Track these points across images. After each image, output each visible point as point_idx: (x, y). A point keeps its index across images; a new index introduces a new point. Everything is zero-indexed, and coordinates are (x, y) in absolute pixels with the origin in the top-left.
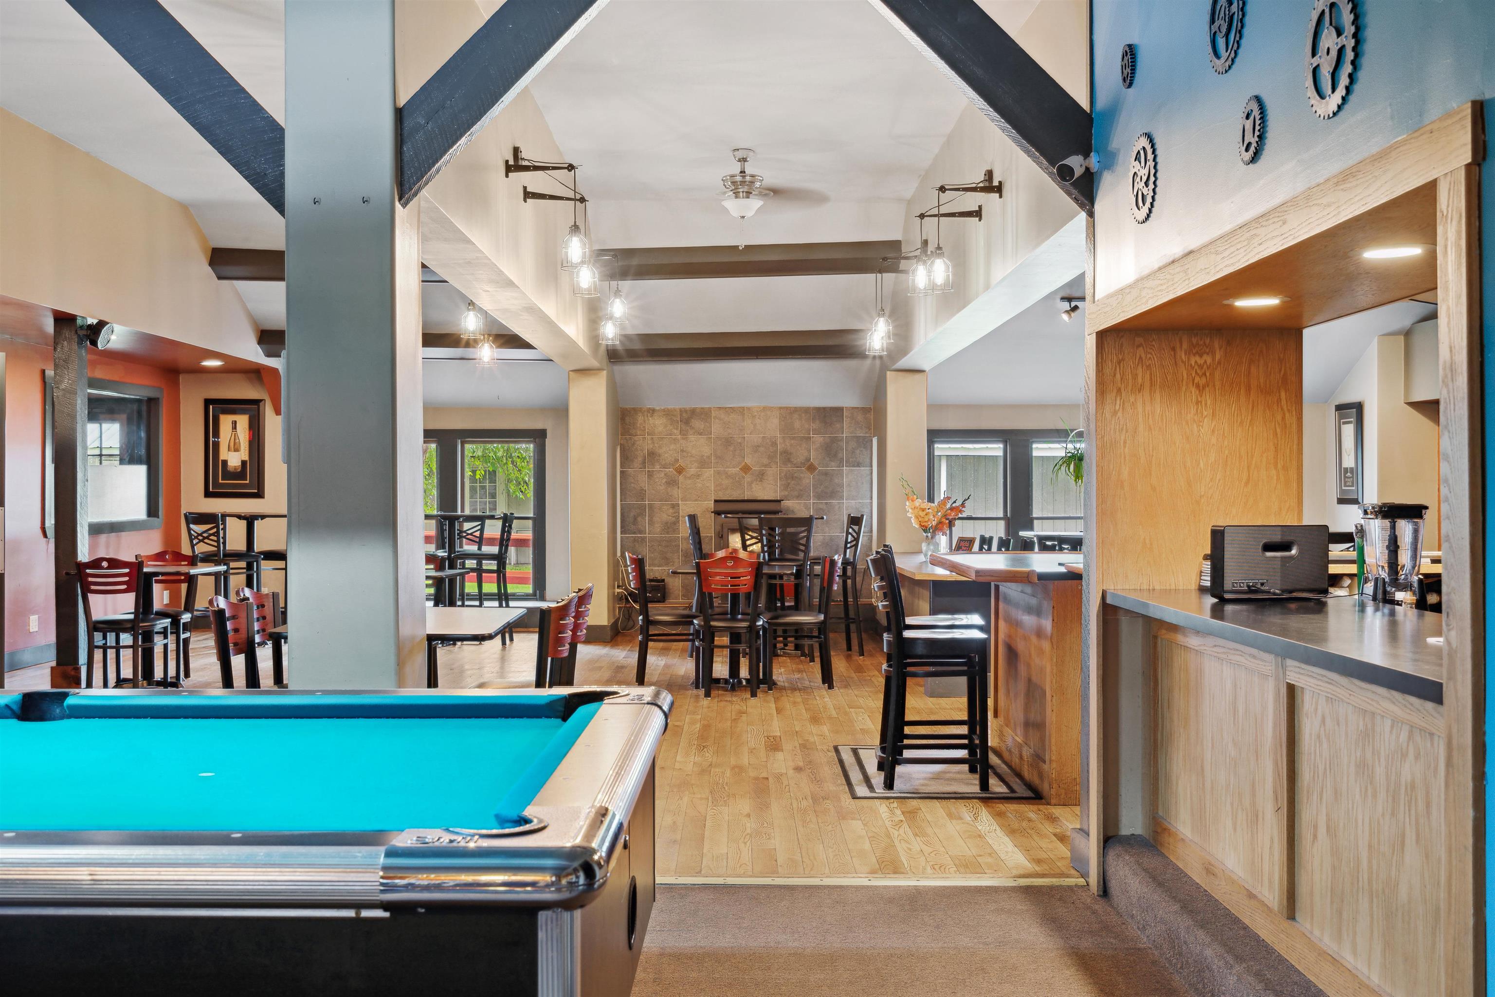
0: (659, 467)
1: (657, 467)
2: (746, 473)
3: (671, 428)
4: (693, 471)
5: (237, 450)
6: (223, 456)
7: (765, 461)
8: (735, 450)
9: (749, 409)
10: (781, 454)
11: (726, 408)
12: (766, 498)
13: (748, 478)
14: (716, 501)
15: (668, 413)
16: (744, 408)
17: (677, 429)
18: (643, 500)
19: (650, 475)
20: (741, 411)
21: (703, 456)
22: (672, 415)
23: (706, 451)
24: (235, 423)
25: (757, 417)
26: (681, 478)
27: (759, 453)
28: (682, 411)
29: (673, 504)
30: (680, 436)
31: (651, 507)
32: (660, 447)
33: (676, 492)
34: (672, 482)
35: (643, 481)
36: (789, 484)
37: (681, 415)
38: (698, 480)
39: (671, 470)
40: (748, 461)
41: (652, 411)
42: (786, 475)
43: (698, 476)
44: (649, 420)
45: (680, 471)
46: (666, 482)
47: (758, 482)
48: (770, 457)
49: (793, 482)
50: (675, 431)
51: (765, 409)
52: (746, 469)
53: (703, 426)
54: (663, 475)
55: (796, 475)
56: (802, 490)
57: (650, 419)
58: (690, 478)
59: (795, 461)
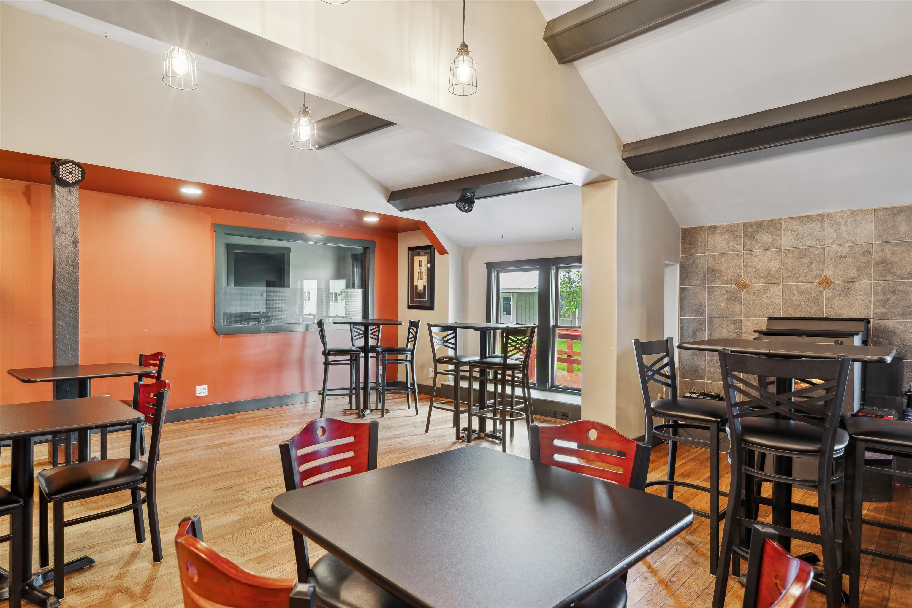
0: (719, 283)
1: (718, 284)
2: (825, 288)
3: (734, 243)
4: (758, 287)
5: (422, 279)
6: (415, 284)
7: (853, 273)
8: (811, 263)
9: (831, 215)
10: (877, 264)
11: (800, 218)
12: (853, 316)
13: (828, 293)
14: (770, 318)
15: (730, 229)
16: (823, 215)
17: (740, 244)
18: (702, 314)
19: (711, 291)
20: (822, 218)
21: (770, 271)
22: (736, 231)
23: (775, 265)
24: (421, 261)
25: (842, 223)
26: (744, 294)
27: (845, 265)
28: (746, 225)
29: (734, 320)
30: (743, 251)
31: (711, 322)
32: (722, 264)
33: (737, 308)
34: (734, 298)
35: (704, 298)
36: (888, 299)
37: (745, 230)
38: (764, 296)
39: (732, 286)
40: (829, 274)
41: (713, 229)
42: (883, 289)
43: (764, 292)
44: (710, 238)
45: (743, 286)
46: (727, 298)
47: (841, 298)
48: (859, 269)
49: (894, 297)
50: (738, 247)
51: (854, 213)
52: (826, 283)
53: (771, 239)
54: (724, 291)
55: (899, 288)
56: (909, 307)
57: (711, 236)
58: (754, 294)
59: (899, 272)
